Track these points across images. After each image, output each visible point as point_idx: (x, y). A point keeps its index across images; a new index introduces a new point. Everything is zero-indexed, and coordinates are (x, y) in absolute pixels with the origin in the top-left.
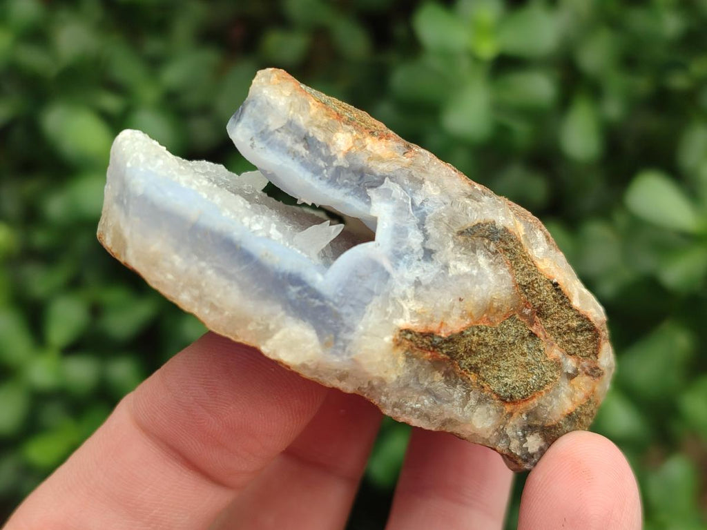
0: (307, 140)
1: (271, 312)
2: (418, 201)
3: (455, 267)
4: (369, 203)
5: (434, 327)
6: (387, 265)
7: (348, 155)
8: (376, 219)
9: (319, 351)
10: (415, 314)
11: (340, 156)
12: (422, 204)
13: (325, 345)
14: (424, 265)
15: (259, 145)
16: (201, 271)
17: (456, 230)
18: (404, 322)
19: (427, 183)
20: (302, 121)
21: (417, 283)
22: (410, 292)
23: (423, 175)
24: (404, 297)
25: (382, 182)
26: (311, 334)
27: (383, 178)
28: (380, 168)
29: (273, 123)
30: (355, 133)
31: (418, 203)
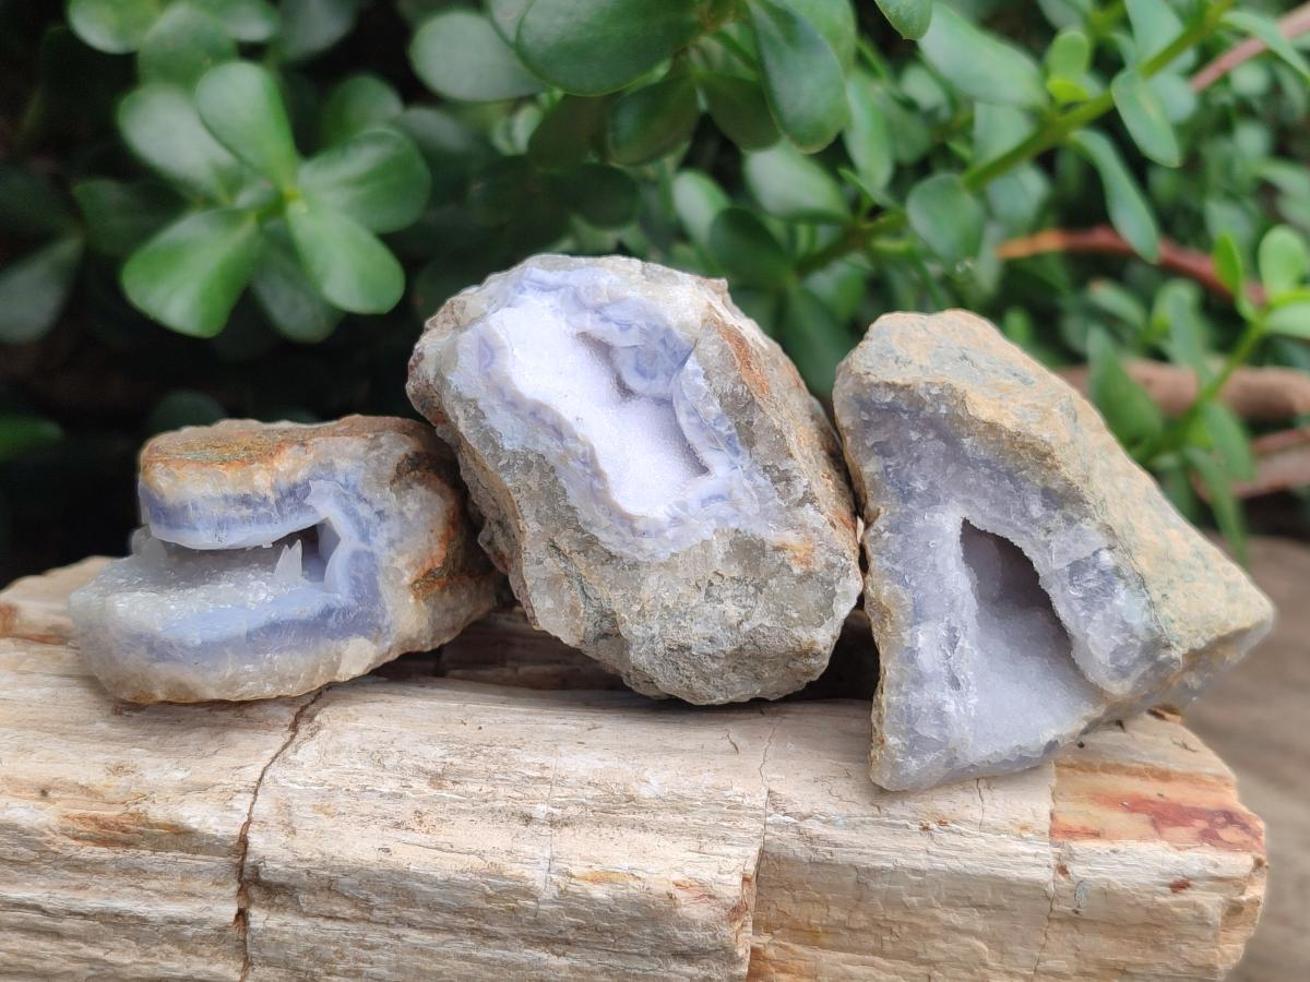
0: (245, 501)
1: (327, 647)
2: (342, 480)
3: (409, 509)
4: (315, 511)
5: (427, 566)
6: (363, 546)
7: (274, 488)
8: (327, 519)
9: (375, 647)
10: (408, 567)
11: (269, 493)
12: (346, 480)
13: (376, 641)
14: (384, 525)
15: (223, 535)
16: (271, 662)
17: (388, 481)
18: (407, 579)
19: (337, 461)
20: (229, 490)
21: (391, 543)
22: (392, 553)
23: (330, 457)
24: (392, 560)
25: (309, 488)
26: (362, 640)
27: (307, 483)
28: (300, 476)
29: (217, 511)
30: (263, 466)
31: (343, 482)
